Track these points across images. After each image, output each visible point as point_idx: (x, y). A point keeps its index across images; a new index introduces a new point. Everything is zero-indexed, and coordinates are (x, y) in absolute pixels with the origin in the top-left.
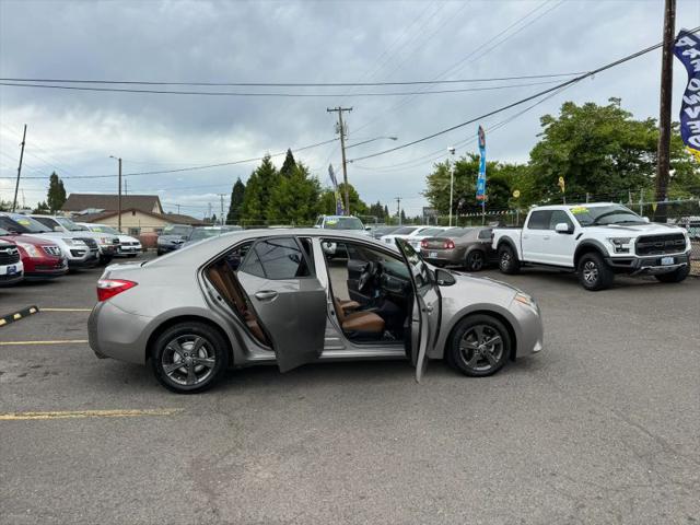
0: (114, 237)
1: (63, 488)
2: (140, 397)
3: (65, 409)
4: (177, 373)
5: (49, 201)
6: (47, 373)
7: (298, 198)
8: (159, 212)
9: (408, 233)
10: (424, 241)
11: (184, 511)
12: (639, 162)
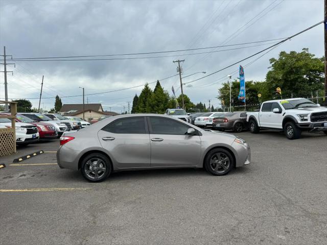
0: (79, 122)
1: (40, 214)
2: (76, 184)
3: (46, 188)
4: (91, 174)
5: (55, 108)
6: (42, 175)
7: (159, 102)
8: (101, 111)
9: (208, 116)
10: (214, 119)
11: (83, 222)
12: (320, 78)
